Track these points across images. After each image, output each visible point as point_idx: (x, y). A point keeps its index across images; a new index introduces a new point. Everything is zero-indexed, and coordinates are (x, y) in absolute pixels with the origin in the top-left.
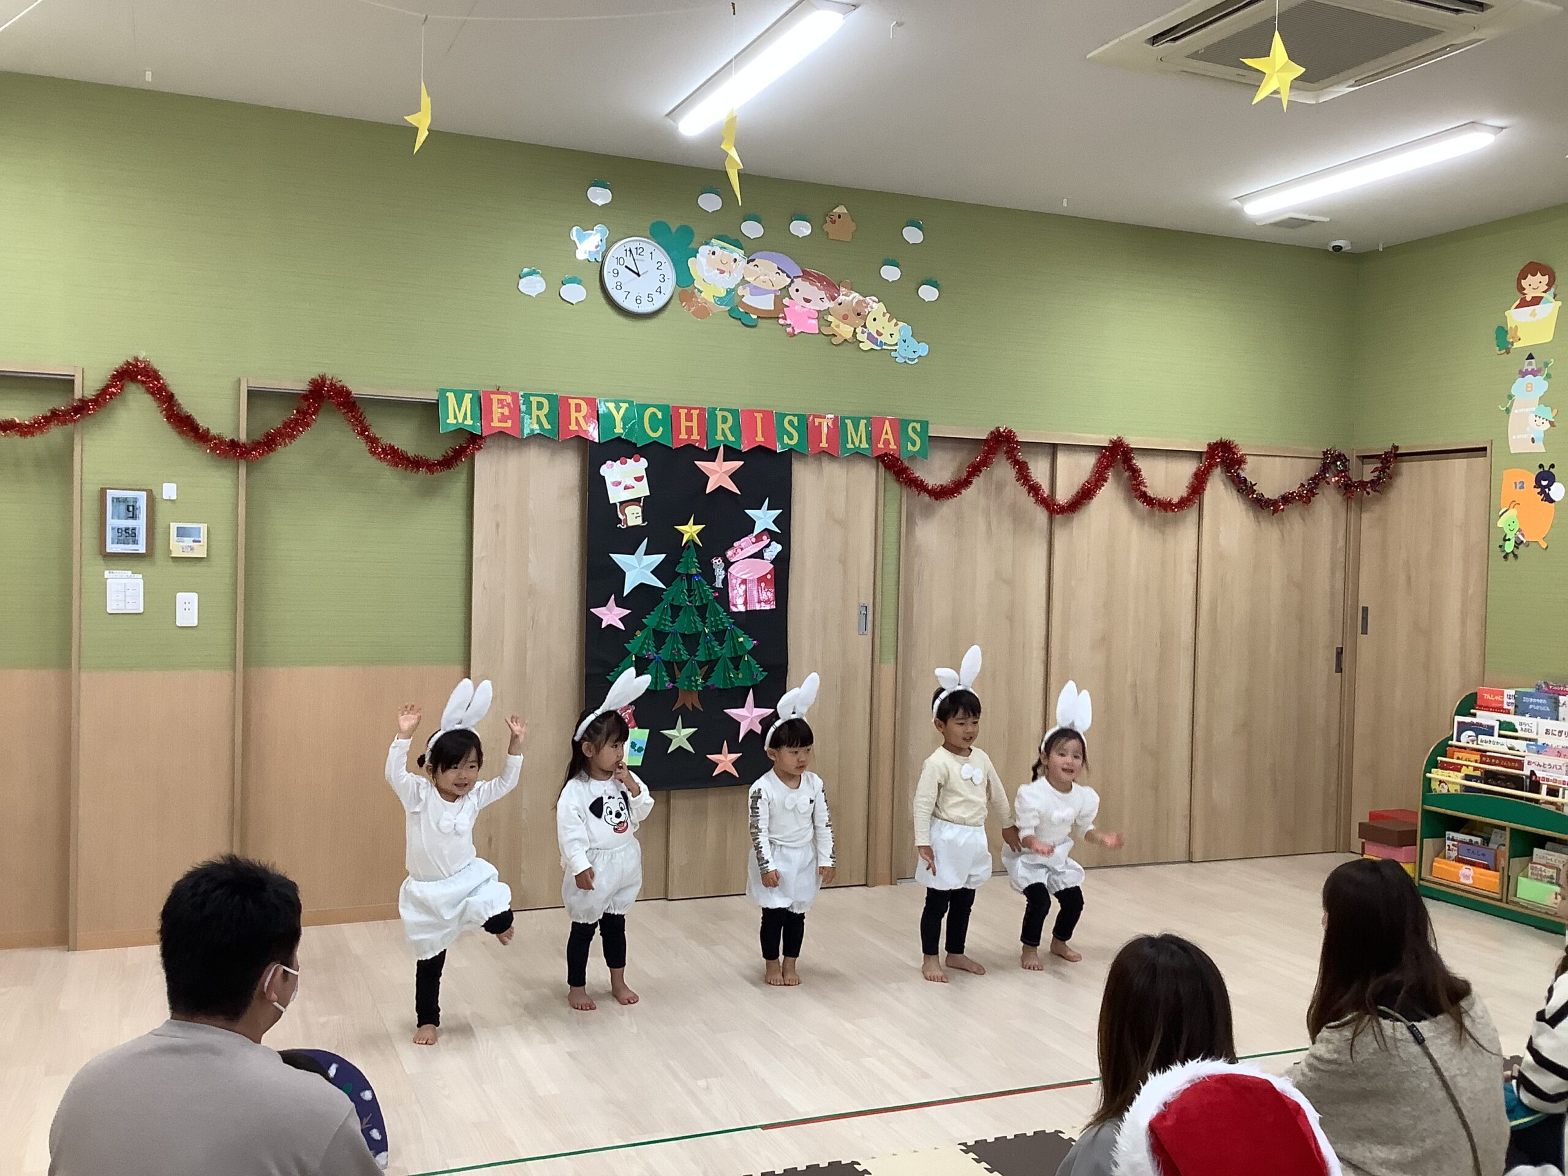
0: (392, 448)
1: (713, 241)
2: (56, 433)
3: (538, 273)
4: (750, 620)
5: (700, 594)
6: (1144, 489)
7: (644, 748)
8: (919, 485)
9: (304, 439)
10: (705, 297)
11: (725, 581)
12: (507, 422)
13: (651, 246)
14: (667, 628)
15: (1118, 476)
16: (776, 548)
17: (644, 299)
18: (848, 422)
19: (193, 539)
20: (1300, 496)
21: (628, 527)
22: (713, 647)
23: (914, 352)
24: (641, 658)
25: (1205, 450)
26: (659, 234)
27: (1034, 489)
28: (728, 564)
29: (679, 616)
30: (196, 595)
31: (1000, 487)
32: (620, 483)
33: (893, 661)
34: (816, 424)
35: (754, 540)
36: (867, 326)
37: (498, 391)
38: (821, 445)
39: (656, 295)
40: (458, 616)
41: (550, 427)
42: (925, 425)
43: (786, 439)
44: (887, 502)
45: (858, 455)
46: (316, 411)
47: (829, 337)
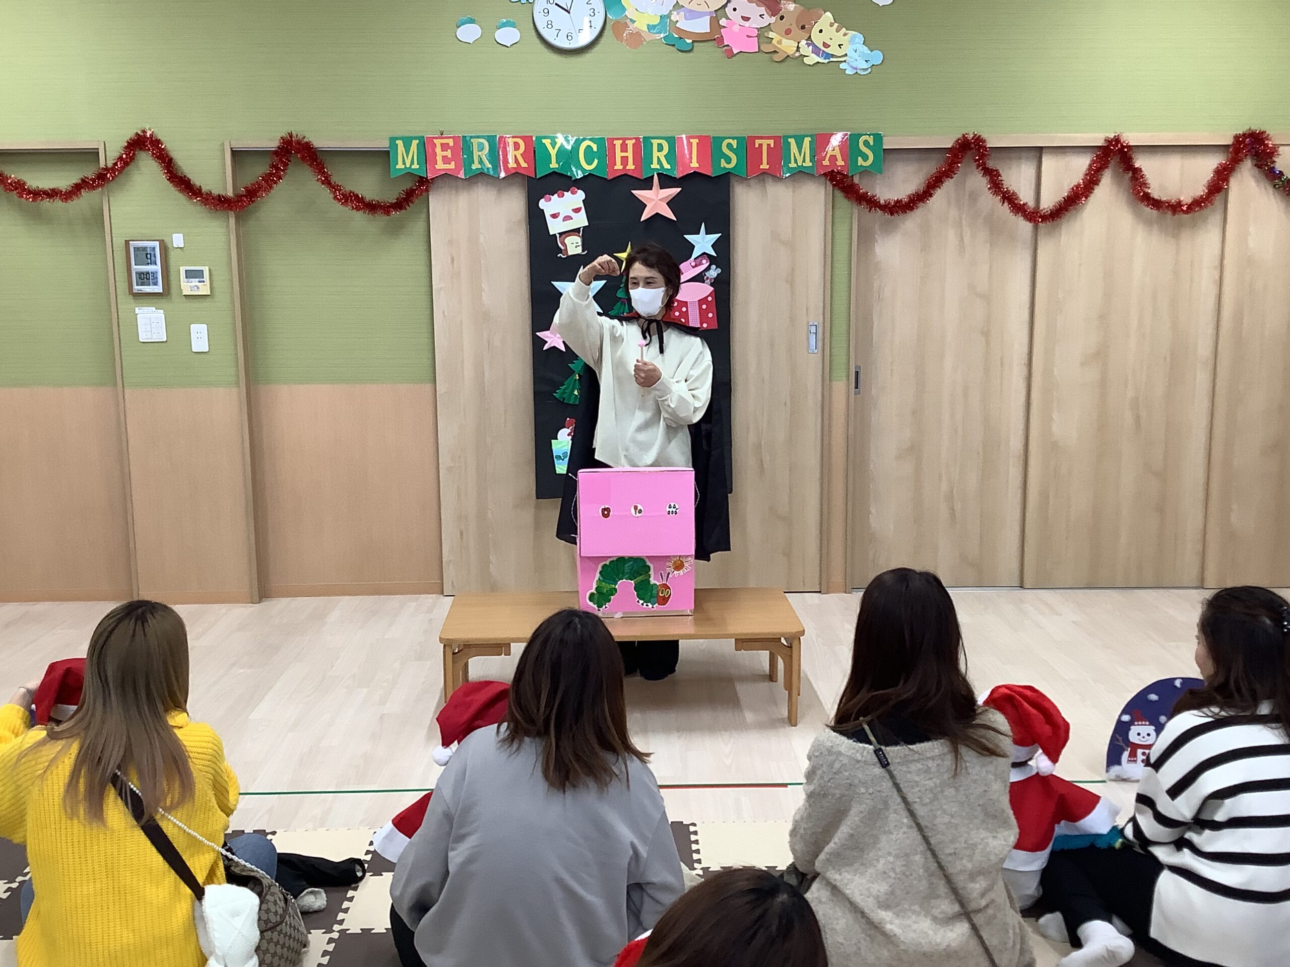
2: (87, 198)
3: (473, 20)
6: (1146, 190)
8: (871, 202)
10: (638, 27)
12: (450, 164)
15: (1117, 178)
16: (714, 273)
17: (576, 34)
18: (792, 141)
19: (198, 280)
21: (567, 256)
23: (866, 61)
25: (1231, 143)
27: (1009, 198)
30: (205, 325)
31: (974, 197)
32: (559, 215)
33: (844, 379)
34: (757, 146)
35: (695, 263)
36: (812, 38)
37: (440, 136)
38: (762, 167)
39: (586, 30)
40: (426, 342)
42: (878, 138)
43: (723, 163)
44: (837, 220)
45: (800, 174)
46: (286, 165)
47: (770, 55)
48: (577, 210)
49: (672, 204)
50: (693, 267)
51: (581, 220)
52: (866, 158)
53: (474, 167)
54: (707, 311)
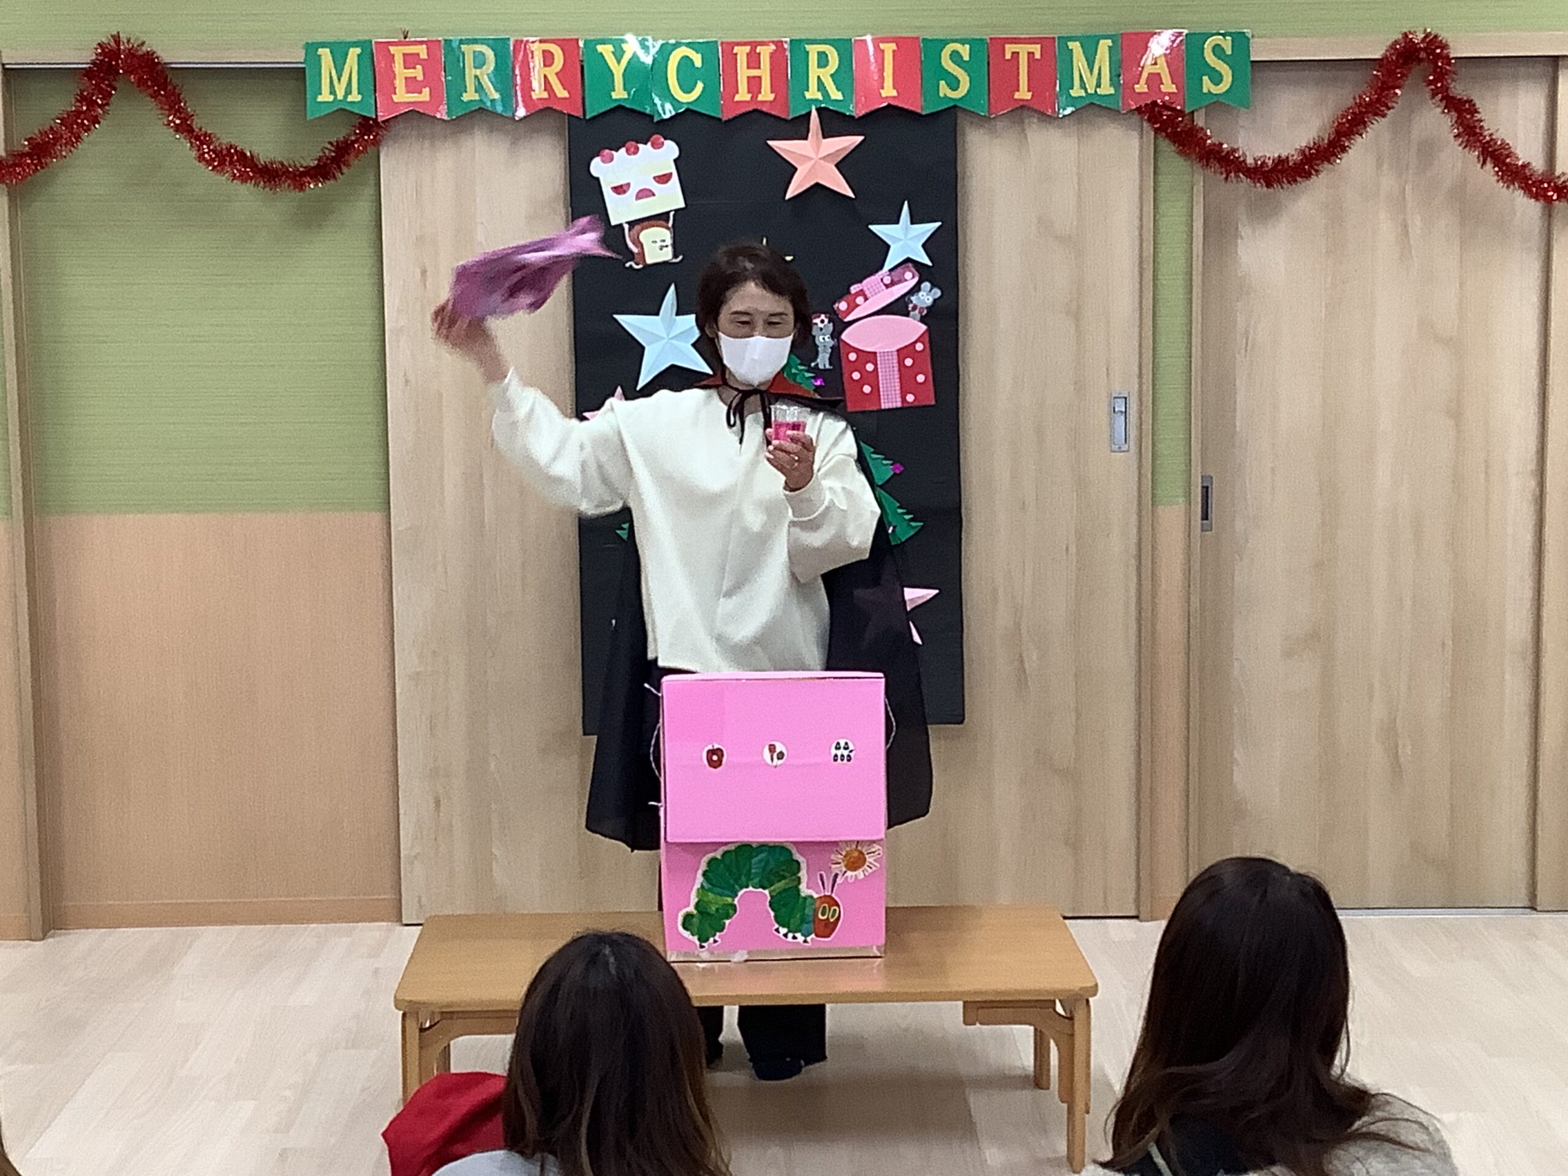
0: (233, 149)
8: (1227, 161)
11: (836, 357)
12: (420, 92)
18: (1075, 46)
21: (645, 266)
31: (1422, 150)
32: (628, 188)
33: (1181, 501)
34: (1008, 56)
35: (890, 278)
37: (403, 41)
38: (1017, 96)
43: (944, 90)
44: (1162, 195)
45: (1092, 110)
46: (107, 96)
48: (664, 179)
49: (843, 166)
50: (887, 286)
51: (671, 197)
52: (1217, 79)
53: (466, 98)
54: (915, 370)
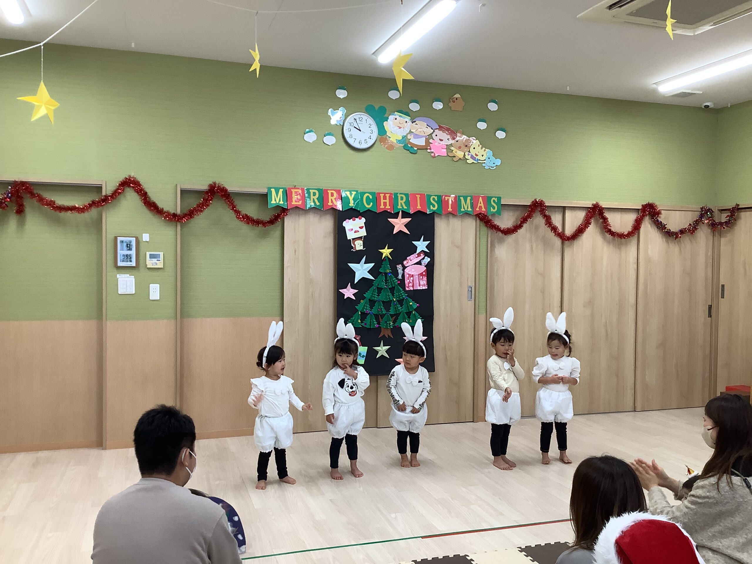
0: (246, 215)
1: (396, 113)
2: (94, 211)
3: (313, 131)
4: (415, 294)
5: (391, 282)
6: (610, 228)
7: (365, 355)
8: (497, 228)
9: (207, 212)
10: (392, 140)
11: (403, 275)
12: (299, 202)
13: (366, 117)
14: (375, 298)
15: (597, 222)
16: (427, 260)
17: (363, 142)
18: (462, 198)
19: (157, 259)
20: (689, 230)
21: (357, 251)
22: (398, 307)
23: (494, 163)
24: (363, 313)
25: (640, 208)
26: (369, 111)
27: (554, 229)
28: (404, 268)
29: (381, 293)
30: (158, 285)
31: (537, 228)
32: (352, 230)
33: (485, 314)
34: (446, 200)
35: (417, 256)
36: (471, 151)
37: (295, 188)
38: (449, 210)
39: (368, 140)
40: (277, 294)
41: (319, 204)
42: (499, 199)
43: (432, 208)
44: (481, 237)
45: (467, 214)
46: (212, 199)
47: (452, 158)
48: (361, 228)
49: (407, 226)
50: (416, 257)
51: (363, 233)
54: (423, 279)
